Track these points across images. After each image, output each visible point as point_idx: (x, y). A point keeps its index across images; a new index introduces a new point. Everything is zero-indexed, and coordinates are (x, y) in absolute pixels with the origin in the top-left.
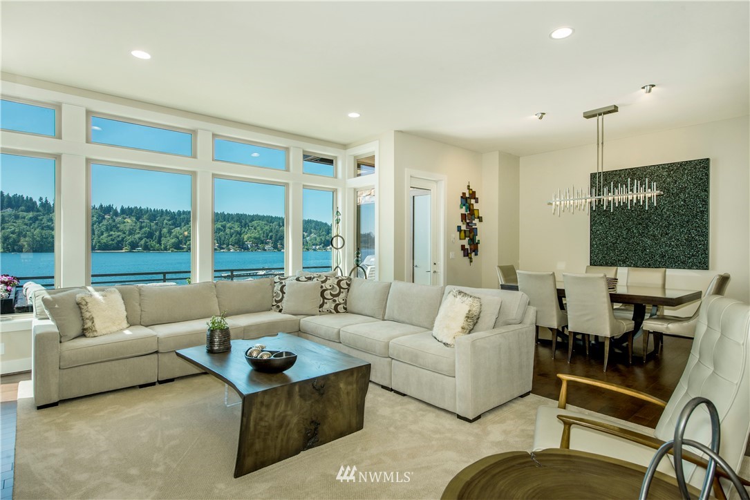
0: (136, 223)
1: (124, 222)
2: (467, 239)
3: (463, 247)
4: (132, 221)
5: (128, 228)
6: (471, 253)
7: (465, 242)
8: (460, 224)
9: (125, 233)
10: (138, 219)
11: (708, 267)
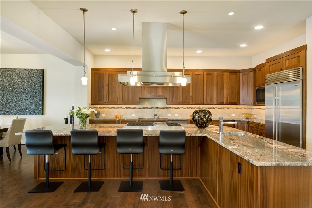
11: (43, 114)
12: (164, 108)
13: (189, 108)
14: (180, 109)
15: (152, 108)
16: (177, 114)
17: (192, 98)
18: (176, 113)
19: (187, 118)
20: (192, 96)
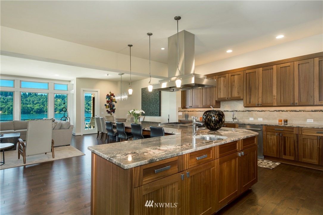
0: (62, 101)
1: (57, 101)
2: (109, 108)
3: (107, 111)
4: (60, 100)
5: (58, 103)
6: (111, 112)
7: (109, 109)
8: (106, 103)
9: (57, 106)
10: (63, 100)
11: (160, 116)
12: (245, 111)
13: (279, 111)
14: (266, 112)
15: (232, 111)
16: (262, 119)
17: (276, 97)
18: (260, 117)
19: (276, 123)
20: (276, 95)
